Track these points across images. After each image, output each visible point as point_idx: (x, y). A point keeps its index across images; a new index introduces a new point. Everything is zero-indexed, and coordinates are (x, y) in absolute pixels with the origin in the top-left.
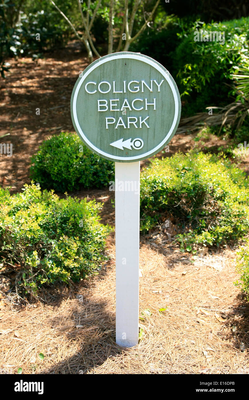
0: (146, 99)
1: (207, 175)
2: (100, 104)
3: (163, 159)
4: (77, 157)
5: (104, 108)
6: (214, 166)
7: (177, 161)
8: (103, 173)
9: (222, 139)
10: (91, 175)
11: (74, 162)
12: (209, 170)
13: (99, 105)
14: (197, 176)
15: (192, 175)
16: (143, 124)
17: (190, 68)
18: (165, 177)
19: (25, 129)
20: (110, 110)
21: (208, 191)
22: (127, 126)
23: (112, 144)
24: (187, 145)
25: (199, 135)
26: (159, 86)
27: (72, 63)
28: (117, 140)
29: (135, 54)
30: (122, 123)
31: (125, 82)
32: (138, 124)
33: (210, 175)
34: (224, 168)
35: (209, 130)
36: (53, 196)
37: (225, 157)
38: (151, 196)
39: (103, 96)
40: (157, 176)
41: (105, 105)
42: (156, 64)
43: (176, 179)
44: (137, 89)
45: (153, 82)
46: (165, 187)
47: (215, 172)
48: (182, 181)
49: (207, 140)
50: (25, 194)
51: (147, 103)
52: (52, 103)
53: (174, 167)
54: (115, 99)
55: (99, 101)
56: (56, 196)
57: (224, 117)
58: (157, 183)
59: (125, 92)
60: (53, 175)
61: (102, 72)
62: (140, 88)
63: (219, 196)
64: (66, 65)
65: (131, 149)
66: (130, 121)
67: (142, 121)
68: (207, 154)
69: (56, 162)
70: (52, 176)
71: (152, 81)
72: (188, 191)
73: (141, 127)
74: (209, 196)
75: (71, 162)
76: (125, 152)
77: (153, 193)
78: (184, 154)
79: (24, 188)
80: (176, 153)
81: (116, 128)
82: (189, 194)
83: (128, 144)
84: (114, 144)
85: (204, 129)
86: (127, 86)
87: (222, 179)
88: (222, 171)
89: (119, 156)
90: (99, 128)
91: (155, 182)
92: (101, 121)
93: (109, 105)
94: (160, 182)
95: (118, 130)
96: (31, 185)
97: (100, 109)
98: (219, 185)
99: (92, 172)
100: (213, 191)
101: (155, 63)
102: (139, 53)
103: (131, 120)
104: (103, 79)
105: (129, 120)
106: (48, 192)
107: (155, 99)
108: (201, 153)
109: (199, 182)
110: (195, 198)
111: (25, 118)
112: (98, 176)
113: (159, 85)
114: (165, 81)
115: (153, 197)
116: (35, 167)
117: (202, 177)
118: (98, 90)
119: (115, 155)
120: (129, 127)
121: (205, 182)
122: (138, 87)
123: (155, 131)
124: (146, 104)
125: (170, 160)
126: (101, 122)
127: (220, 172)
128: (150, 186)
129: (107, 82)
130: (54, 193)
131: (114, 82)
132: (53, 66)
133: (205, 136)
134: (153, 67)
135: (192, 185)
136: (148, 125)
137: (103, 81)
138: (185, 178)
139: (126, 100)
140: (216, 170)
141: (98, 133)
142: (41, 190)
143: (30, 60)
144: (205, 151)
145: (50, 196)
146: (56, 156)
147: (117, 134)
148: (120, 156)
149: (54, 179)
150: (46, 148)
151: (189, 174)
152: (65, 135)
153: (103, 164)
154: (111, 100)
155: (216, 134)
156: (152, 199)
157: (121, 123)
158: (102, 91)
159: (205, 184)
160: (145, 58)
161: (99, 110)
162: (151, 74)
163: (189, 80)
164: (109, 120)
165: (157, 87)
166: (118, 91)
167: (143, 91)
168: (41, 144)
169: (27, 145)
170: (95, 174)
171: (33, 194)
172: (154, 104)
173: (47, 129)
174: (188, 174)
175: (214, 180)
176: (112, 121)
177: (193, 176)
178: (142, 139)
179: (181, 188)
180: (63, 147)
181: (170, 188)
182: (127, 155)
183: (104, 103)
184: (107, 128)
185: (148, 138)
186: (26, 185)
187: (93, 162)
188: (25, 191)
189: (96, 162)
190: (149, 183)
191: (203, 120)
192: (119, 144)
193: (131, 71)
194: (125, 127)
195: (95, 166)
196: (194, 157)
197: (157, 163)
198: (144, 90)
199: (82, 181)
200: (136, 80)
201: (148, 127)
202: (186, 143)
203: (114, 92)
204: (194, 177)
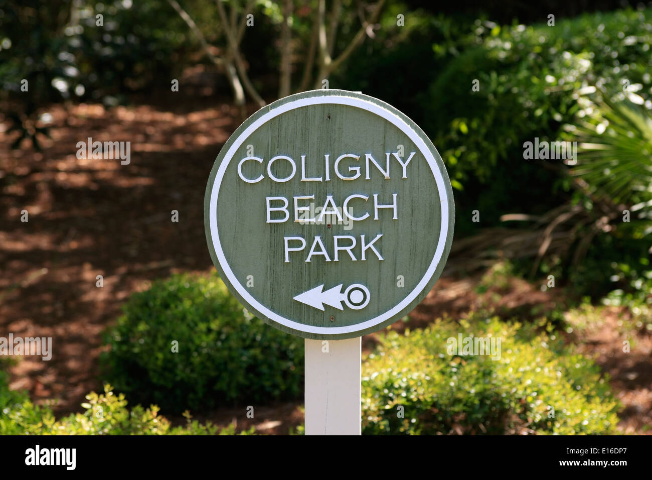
0: (376, 196)
1: (510, 370)
2: (271, 206)
3: (407, 333)
4: (209, 331)
5: (281, 215)
6: (526, 350)
7: (441, 337)
8: (270, 366)
9: (538, 288)
10: (242, 372)
11: (202, 341)
12: (514, 359)
13: (269, 209)
14: (487, 371)
15: (475, 370)
16: (369, 251)
17: (464, 128)
18: (415, 375)
19: (87, 266)
20: (294, 219)
21: (514, 409)
22: (332, 257)
23: (298, 298)
24: (460, 303)
25: (487, 279)
26: (404, 166)
27: (195, 117)
28: (309, 287)
29: (349, 95)
30: (320, 250)
31: (327, 157)
32: (357, 251)
33: (517, 371)
34: (549, 354)
35: (510, 267)
36: (155, 421)
37: (550, 328)
38: (383, 420)
39: (278, 189)
40: (395, 374)
41: (284, 209)
42: (397, 117)
43: (438, 377)
44: (355, 172)
45: (391, 156)
46: (413, 397)
47: (529, 364)
48: (452, 384)
49: (505, 291)
50: (89, 417)
51: (378, 204)
52: (149, 207)
53: (436, 350)
54: (305, 195)
55: (268, 199)
56: (164, 420)
57: (544, 238)
58: (397, 389)
59: (328, 179)
60: (155, 371)
61: (277, 133)
62: (363, 171)
63: (540, 421)
64: (180, 121)
65: (341, 308)
66: (339, 246)
67: (366, 245)
68: (509, 323)
69: (160, 342)
70: (151, 374)
71: (388, 155)
72: (469, 407)
73: (363, 258)
74: (515, 419)
75: (197, 341)
76: (329, 316)
77: (387, 412)
78: (457, 322)
79: (88, 401)
80: (438, 321)
81: (308, 260)
82: (469, 414)
83: (334, 297)
84: (303, 298)
85: (498, 267)
86: (332, 165)
87: (546, 380)
88: (546, 360)
89: (315, 325)
90: (269, 261)
91: (390, 386)
92: (273, 245)
93: (291, 208)
94: (404, 385)
95: (312, 265)
96: (105, 396)
97: (271, 219)
98: (539, 392)
99: (245, 365)
100: (526, 408)
101: (394, 115)
102: (360, 93)
103: (341, 243)
104: (277, 150)
105: (338, 242)
106: (145, 410)
107: (395, 196)
108: (496, 319)
109: (493, 387)
110: (484, 424)
111: (87, 242)
112: (259, 375)
113: (404, 163)
114: (419, 155)
115: (385, 422)
116: (112, 353)
117: (499, 375)
118: (266, 175)
119: (304, 323)
120: (336, 259)
121: (506, 387)
122: (358, 169)
123: (395, 268)
124: (376, 206)
125: (425, 336)
126: (273, 248)
127: (541, 364)
128: (380, 396)
129: (288, 156)
130: (159, 414)
131: (303, 157)
132: (153, 123)
133: (501, 282)
134: (391, 123)
135: (477, 394)
136: (381, 254)
137: (278, 154)
138: (460, 377)
139: (330, 198)
140: (530, 357)
141: (266, 273)
142: (129, 408)
143: (97, 111)
144: (505, 316)
145: (148, 421)
146: (161, 328)
147: (309, 275)
148: (317, 326)
149: (155, 380)
150: (137, 311)
151: (470, 368)
152: (181, 280)
153: (269, 347)
154: (296, 198)
155: (526, 277)
156: (385, 425)
157: (318, 248)
158: (276, 176)
159: (507, 393)
160: (372, 103)
161: (269, 221)
162: (387, 138)
163: (462, 154)
164: (291, 244)
165: (401, 167)
166: (311, 177)
167: (368, 178)
168: (125, 300)
169: (92, 304)
170: (253, 368)
171: (109, 417)
172: (395, 206)
173: (138, 267)
174: (467, 369)
175: (528, 382)
176: (299, 244)
177: (478, 372)
178: (366, 286)
179: (452, 400)
180: (176, 307)
181: (426, 401)
182: (333, 323)
183: (282, 204)
184: (287, 260)
185: (379, 285)
186: (92, 397)
187: (248, 342)
188: (90, 411)
189: (254, 340)
190: (377, 390)
191: (496, 246)
192: (314, 297)
193: (343, 132)
194: (328, 259)
195: (252, 352)
196: (479, 329)
197: (395, 344)
198: (370, 176)
199: (221, 385)
200: (352, 153)
201: (381, 258)
202: (458, 298)
203: (304, 179)
204: (480, 375)
